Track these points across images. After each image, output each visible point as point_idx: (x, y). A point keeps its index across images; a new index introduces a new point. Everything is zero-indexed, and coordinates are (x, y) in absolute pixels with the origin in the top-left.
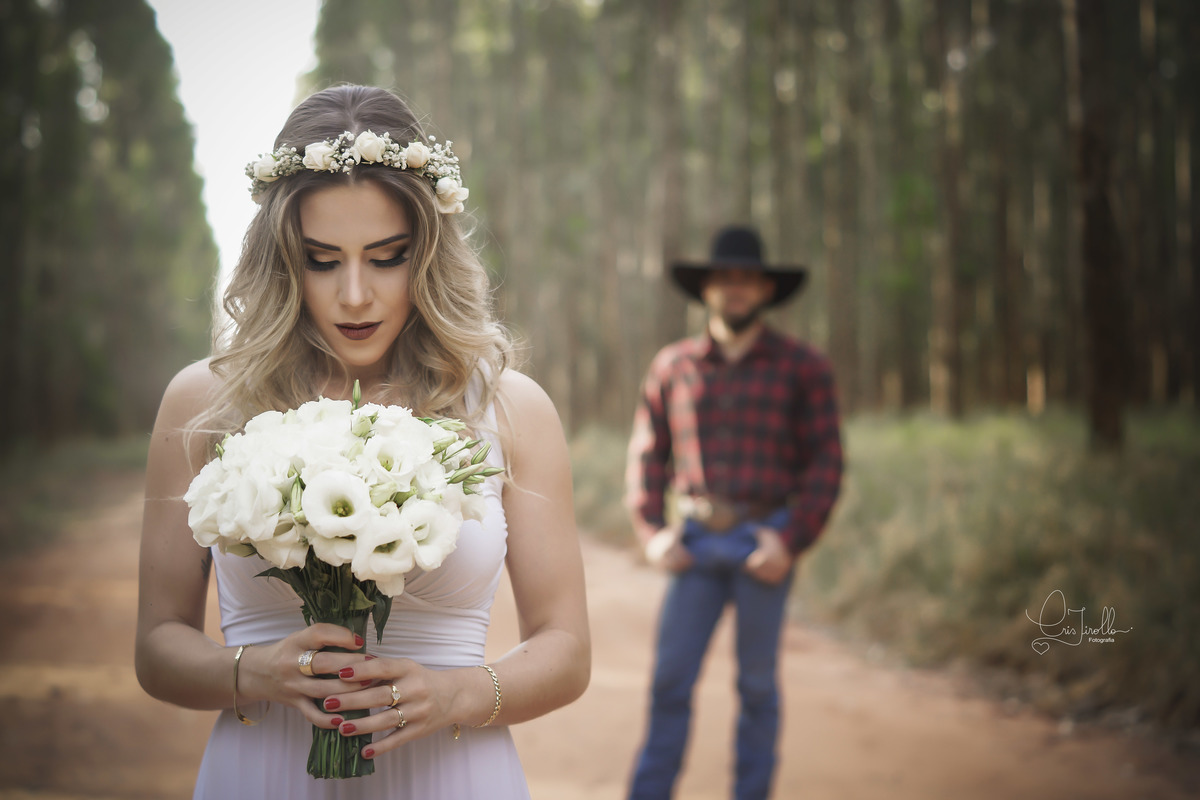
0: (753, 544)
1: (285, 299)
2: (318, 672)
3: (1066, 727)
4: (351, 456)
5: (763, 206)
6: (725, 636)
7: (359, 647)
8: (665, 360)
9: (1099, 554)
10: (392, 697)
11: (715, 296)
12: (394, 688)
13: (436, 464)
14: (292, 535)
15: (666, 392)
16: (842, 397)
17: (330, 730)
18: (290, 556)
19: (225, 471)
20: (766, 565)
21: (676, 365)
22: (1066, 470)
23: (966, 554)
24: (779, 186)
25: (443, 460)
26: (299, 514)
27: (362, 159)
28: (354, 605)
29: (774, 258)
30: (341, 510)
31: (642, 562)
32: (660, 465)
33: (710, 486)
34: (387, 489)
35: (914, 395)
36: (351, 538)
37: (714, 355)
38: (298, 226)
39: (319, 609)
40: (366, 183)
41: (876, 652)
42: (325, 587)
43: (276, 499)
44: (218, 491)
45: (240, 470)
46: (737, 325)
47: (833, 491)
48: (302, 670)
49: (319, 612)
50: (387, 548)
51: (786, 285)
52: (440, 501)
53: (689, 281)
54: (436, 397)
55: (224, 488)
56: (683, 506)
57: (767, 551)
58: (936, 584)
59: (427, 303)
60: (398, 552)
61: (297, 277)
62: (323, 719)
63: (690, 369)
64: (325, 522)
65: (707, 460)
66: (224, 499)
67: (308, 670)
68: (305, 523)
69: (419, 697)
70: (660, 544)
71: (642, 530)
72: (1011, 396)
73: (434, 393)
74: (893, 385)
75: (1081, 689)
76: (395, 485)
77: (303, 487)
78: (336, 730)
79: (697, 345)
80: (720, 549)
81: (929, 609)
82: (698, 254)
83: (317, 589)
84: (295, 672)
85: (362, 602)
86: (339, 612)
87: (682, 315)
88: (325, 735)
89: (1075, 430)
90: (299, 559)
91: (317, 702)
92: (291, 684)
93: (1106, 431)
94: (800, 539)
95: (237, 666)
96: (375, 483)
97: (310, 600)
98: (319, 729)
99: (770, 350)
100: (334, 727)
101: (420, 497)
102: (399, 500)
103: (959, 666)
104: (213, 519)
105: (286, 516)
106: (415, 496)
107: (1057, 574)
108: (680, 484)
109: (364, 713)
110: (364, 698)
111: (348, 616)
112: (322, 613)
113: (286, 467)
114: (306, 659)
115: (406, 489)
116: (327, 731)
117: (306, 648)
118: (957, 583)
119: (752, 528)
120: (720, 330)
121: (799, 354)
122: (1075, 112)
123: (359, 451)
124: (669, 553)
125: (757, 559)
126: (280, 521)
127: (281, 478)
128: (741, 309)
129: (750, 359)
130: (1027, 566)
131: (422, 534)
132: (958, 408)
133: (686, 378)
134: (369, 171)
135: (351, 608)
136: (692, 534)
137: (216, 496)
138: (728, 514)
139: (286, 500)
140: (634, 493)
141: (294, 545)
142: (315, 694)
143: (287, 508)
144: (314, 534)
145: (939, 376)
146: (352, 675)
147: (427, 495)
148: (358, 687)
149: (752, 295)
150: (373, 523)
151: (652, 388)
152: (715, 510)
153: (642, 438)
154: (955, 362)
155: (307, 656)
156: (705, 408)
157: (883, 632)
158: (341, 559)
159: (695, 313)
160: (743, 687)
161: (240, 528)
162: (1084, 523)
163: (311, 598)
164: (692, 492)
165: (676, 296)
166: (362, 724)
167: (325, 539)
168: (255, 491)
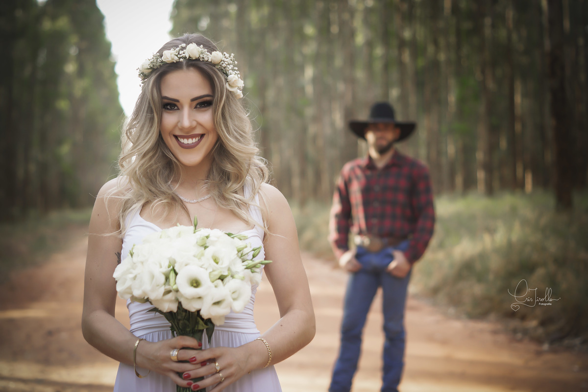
0: (391, 258)
1: (151, 127)
2: (180, 359)
3: (546, 347)
4: (199, 257)
5: (394, 93)
6: (377, 303)
7: (199, 347)
8: (347, 168)
9: (561, 262)
10: (215, 368)
11: (371, 137)
12: (217, 364)
13: (238, 258)
14: (170, 296)
15: (347, 184)
16: (434, 186)
17: (186, 388)
18: (169, 306)
19: (135, 263)
20: (396, 268)
21: (353, 170)
22: (544, 221)
23: (495, 263)
24: (402, 83)
25: (241, 256)
26: (175, 287)
27: (189, 57)
28: (198, 327)
29: (399, 118)
30: (195, 285)
31: (337, 266)
32: (345, 219)
33: (369, 231)
34: (217, 274)
35: (469, 184)
36: (200, 298)
37: (371, 165)
38: (159, 90)
39: (180, 329)
40: (192, 69)
41: (452, 310)
42: (184, 319)
43: (163, 279)
44: (131, 273)
45: (142, 263)
46: (382, 151)
47: (430, 232)
48: (172, 358)
49: (180, 331)
50: (217, 303)
51: (406, 130)
52: (243, 279)
53: (358, 129)
54: (230, 186)
55: (135, 272)
56: (357, 240)
57: (397, 262)
58: (481, 278)
59: (222, 130)
60: (223, 305)
61: (157, 114)
62: (183, 383)
63: (359, 173)
64: (187, 291)
65: (367, 217)
66: (135, 278)
67: (175, 358)
68: (177, 291)
69: (230, 365)
70: (346, 258)
71: (337, 252)
72: (517, 185)
73: (229, 185)
74: (459, 180)
75: (552, 328)
76: (221, 272)
77: (176, 274)
78: (189, 388)
79: (363, 161)
80: (375, 261)
81: (478, 289)
82: (363, 116)
83: (180, 320)
84: (169, 359)
85: (201, 326)
86: (190, 331)
87: (356, 145)
88: (183, 390)
89: (549, 200)
90: (174, 308)
91: (179, 374)
92: (166, 365)
93: (564, 201)
94: (414, 256)
95: (135, 351)
96: (211, 270)
97: (175, 325)
98: (180, 387)
99: (398, 162)
100: (188, 386)
101: (232, 277)
102: (222, 278)
103: (492, 316)
104: (130, 288)
105: (168, 287)
106: (230, 276)
107: (540, 272)
108: (355, 229)
109: (202, 378)
110: (202, 371)
111: (195, 333)
112: (181, 330)
113: (167, 264)
114: (174, 353)
115: (226, 273)
116: (184, 388)
117: (174, 348)
118: (491, 277)
119: (390, 250)
120: (374, 154)
121: (413, 164)
122: (547, 44)
123: (203, 255)
124: (349, 262)
125: (393, 265)
126: (165, 289)
127: (165, 269)
128: (384, 143)
129: (387, 168)
130: (526, 268)
131: (235, 296)
132: (490, 191)
133: (357, 177)
134: (194, 63)
135: (196, 328)
136: (361, 254)
137: (131, 276)
138: (378, 243)
139: (167, 278)
140: (332, 234)
141: (171, 301)
142: (179, 370)
143: (167, 283)
144: (182, 296)
145: (481, 175)
146: (195, 360)
147: (236, 276)
148: (199, 366)
149: (390, 136)
150: (210, 291)
151: (339, 182)
152: (371, 241)
153: (336, 207)
154: (488, 168)
155: (175, 352)
156: (366, 192)
157: (455, 301)
158: (195, 308)
159: (361, 144)
160: (386, 329)
161: (144, 293)
162: (553, 246)
163: (176, 324)
164: (360, 233)
165: (353, 137)
166: (201, 384)
167: (187, 299)
168: (153, 277)
